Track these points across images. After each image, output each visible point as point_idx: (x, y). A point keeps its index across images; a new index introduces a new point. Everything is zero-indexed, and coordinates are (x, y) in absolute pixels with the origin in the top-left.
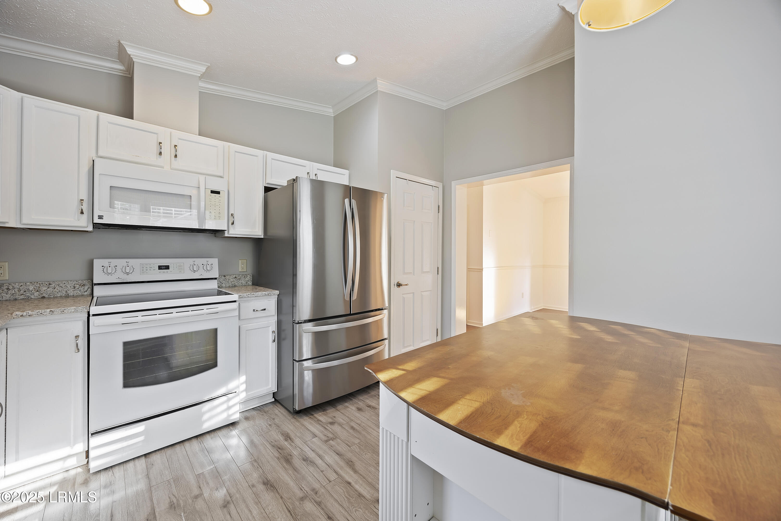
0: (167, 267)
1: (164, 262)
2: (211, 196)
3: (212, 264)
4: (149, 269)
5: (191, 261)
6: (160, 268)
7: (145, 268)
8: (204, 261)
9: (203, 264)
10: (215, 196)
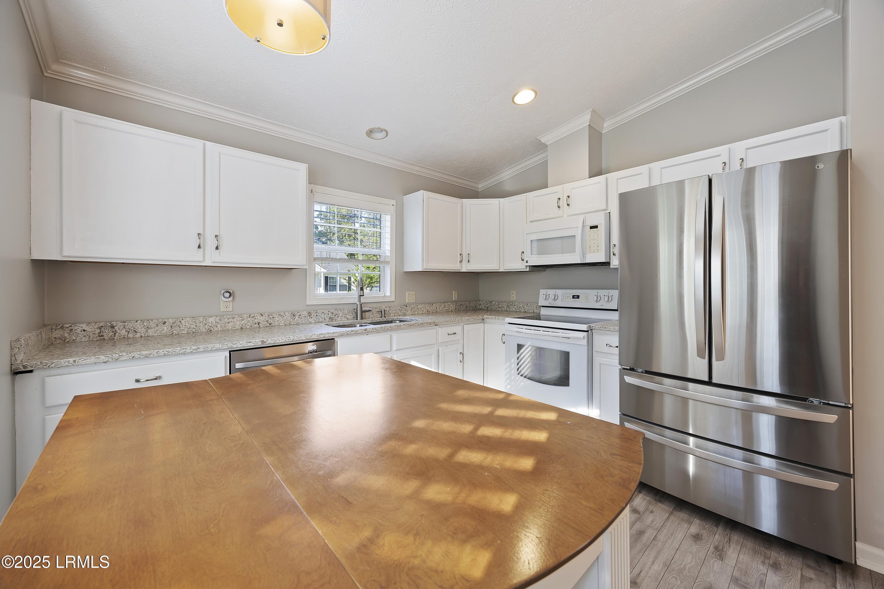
0: (578, 297)
1: (576, 292)
2: (590, 231)
3: (612, 296)
4: (566, 297)
5: (594, 292)
6: (574, 297)
7: (564, 296)
8: (605, 292)
9: (604, 296)
10: (594, 231)
